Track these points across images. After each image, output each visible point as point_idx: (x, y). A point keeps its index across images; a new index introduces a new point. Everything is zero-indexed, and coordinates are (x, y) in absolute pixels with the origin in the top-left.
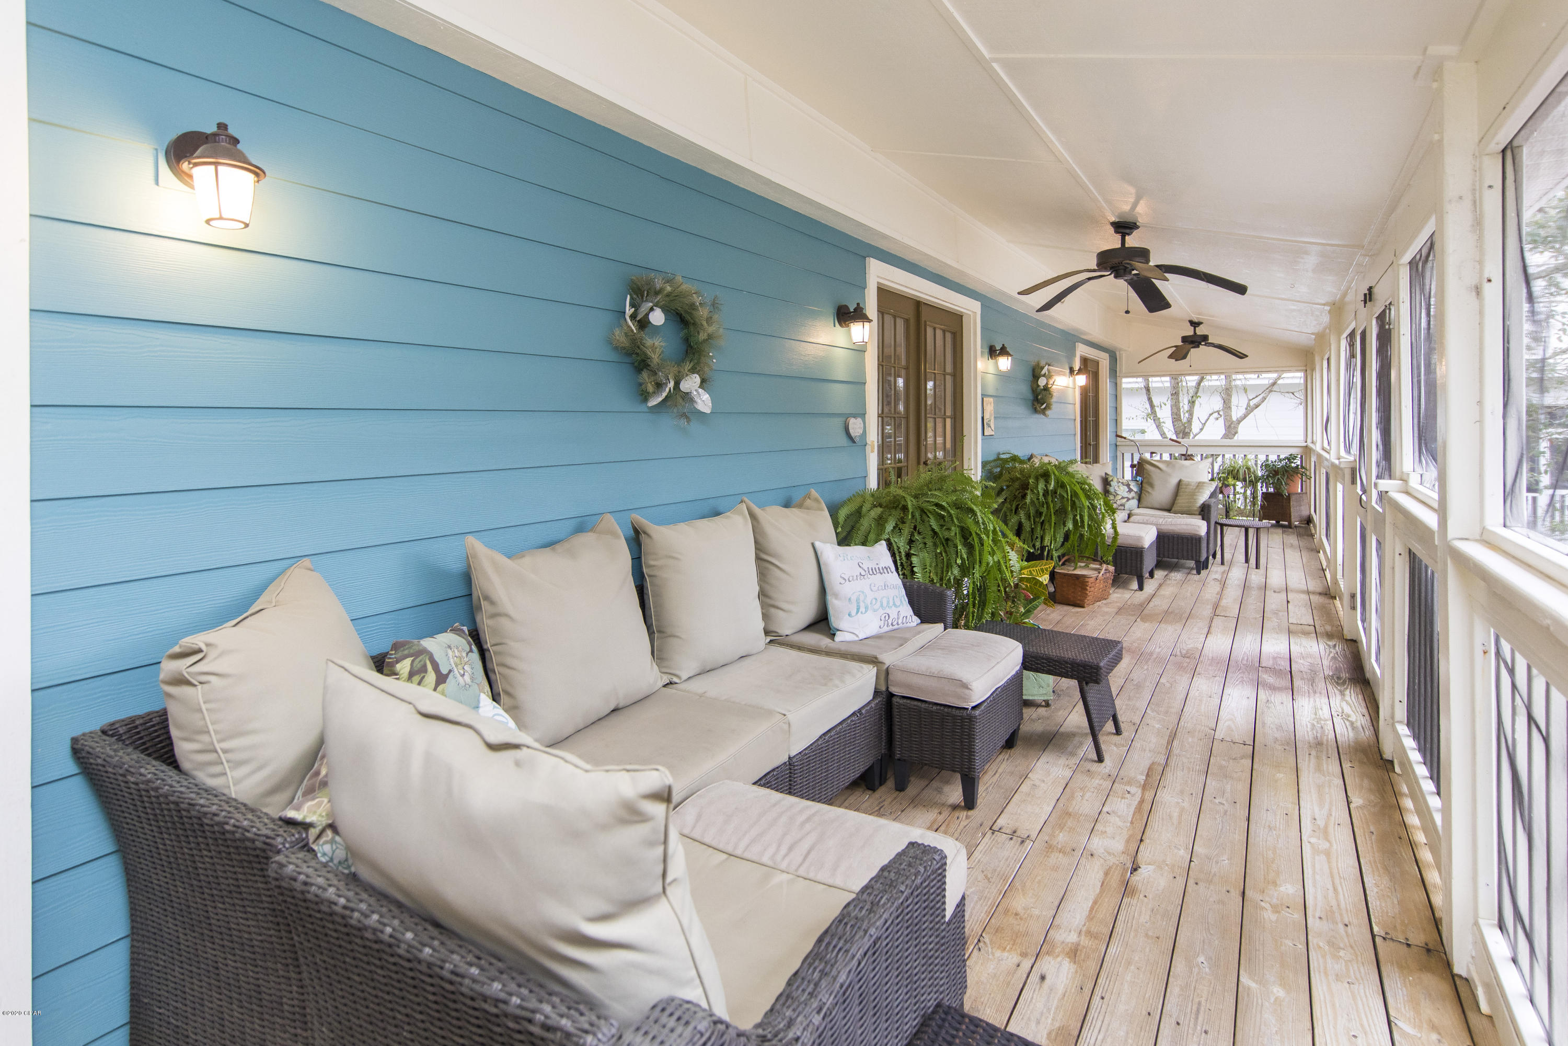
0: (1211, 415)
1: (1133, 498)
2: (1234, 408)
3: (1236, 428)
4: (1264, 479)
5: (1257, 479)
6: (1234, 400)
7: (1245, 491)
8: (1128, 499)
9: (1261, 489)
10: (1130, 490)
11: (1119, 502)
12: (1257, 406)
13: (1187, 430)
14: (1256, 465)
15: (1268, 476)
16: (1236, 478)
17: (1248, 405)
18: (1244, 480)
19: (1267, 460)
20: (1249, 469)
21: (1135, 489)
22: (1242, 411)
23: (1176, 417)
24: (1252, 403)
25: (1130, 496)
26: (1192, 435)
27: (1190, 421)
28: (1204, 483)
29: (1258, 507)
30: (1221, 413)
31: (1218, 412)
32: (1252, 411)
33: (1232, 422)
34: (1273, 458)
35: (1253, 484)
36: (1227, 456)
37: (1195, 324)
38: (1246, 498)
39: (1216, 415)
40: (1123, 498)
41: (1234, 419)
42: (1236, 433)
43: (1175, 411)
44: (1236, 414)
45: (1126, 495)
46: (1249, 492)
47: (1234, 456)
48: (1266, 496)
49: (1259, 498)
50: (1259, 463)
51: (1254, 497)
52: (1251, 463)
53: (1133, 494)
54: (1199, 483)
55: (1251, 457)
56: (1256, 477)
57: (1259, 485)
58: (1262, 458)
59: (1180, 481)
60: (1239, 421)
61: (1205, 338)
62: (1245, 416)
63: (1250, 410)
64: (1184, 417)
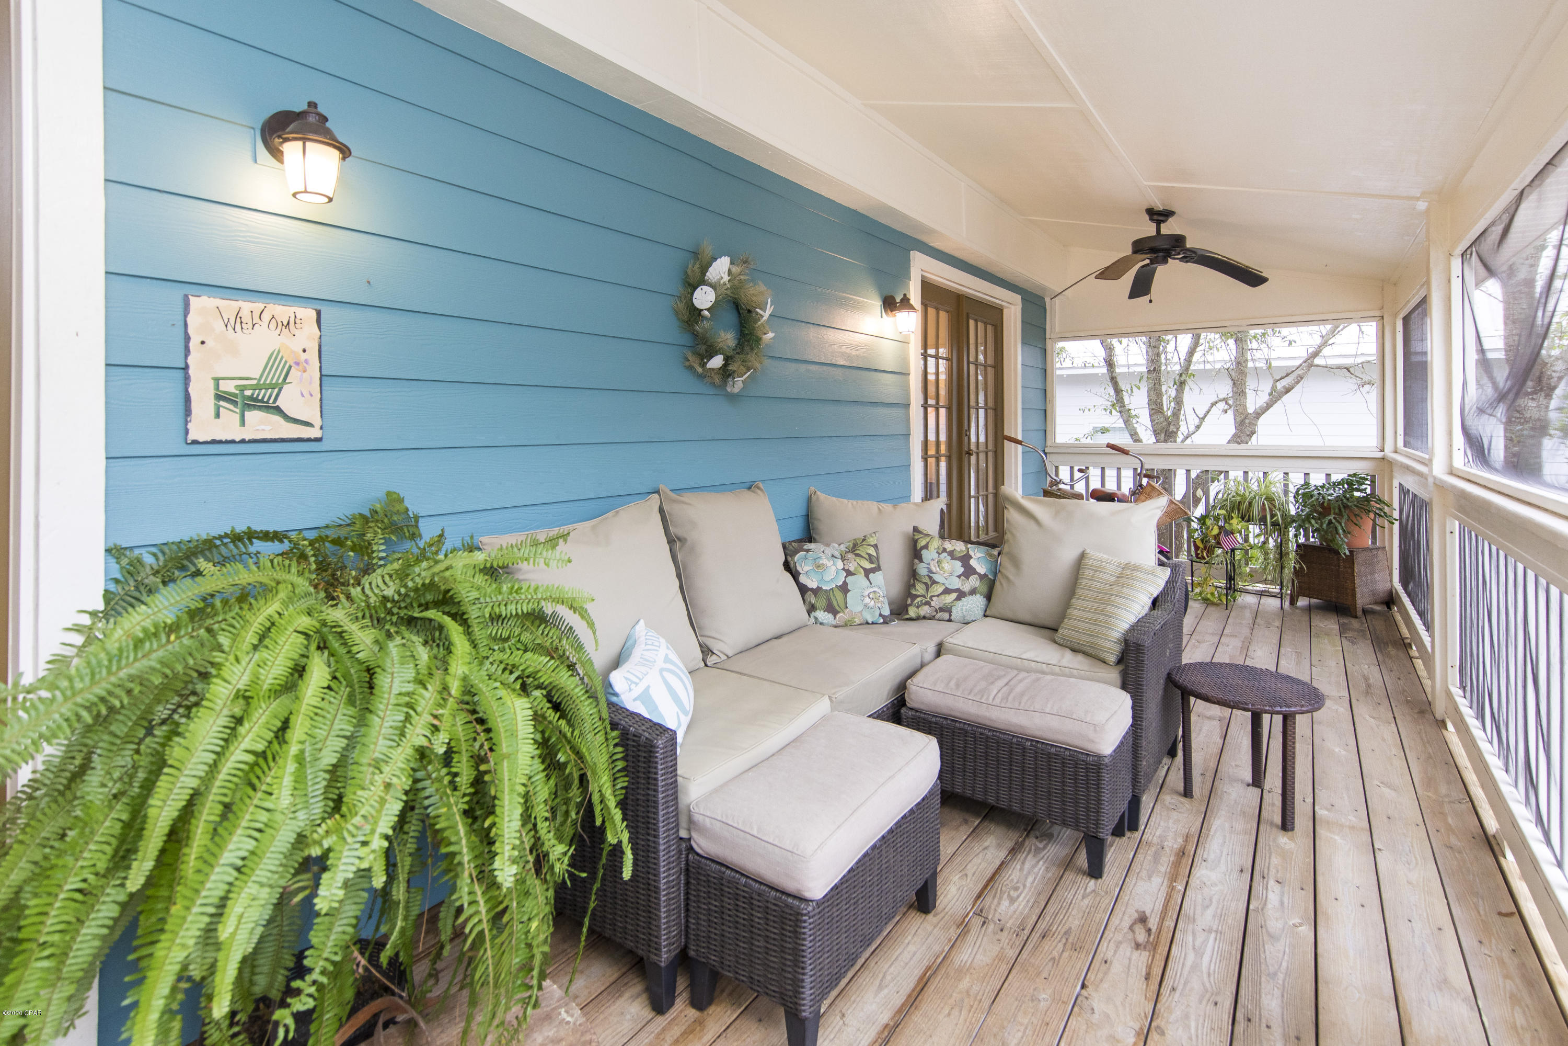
0: (1213, 404)
1: (973, 592)
2: (1250, 395)
3: (1253, 424)
4: (1302, 522)
5: (1289, 520)
6: (1251, 384)
7: (1265, 542)
8: (961, 595)
9: (1295, 538)
10: (969, 571)
11: (936, 603)
12: (1288, 390)
13: (1172, 428)
14: (1286, 492)
15: (1308, 518)
16: (1246, 518)
17: (1274, 388)
18: (1263, 520)
19: (1307, 484)
20: (1270, 499)
21: (981, 569)
22: (1264, 398)
23: (1155, 407)
24: (1279, 386)
25: (966, 587)
26: (1180, 437)
27: (1176, 414)
28: (1136, 568)
29: (1288, 573)
30: (1230, 402)
31: (1225, 400)
32: (1279, 397)
33: (1247, 415)
34: (1317, 479)
35: (1279, 527)
36: (1232, 475)
37: (1158, 216)
38: (1266, 554)
39: (1222, 405)
40: (947, 591)
41: (1251, 410)
42: (1253, 433)
43: (1154, 397)
44: (1253, 403)
45: (955, 583)
46: (1271, 543)
47: (1246, 473)
48: (1304, 551)
49: (1292, 556)
50: (1292, 489)
51: (1281, 554)
52: (1277, 489)
53: (974, 581)
54: (1126, 566)
55: (1276, 476)
56: (1285, 516)
57: (1292, 532)
58: (1297, 479)
59: (1083, 556)
60: (1258, 414)
61: (1178, 241)
62: (1268, 406)
63: (1276, 397)
64: (1168, 407)
